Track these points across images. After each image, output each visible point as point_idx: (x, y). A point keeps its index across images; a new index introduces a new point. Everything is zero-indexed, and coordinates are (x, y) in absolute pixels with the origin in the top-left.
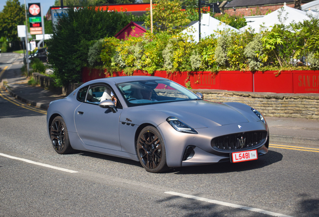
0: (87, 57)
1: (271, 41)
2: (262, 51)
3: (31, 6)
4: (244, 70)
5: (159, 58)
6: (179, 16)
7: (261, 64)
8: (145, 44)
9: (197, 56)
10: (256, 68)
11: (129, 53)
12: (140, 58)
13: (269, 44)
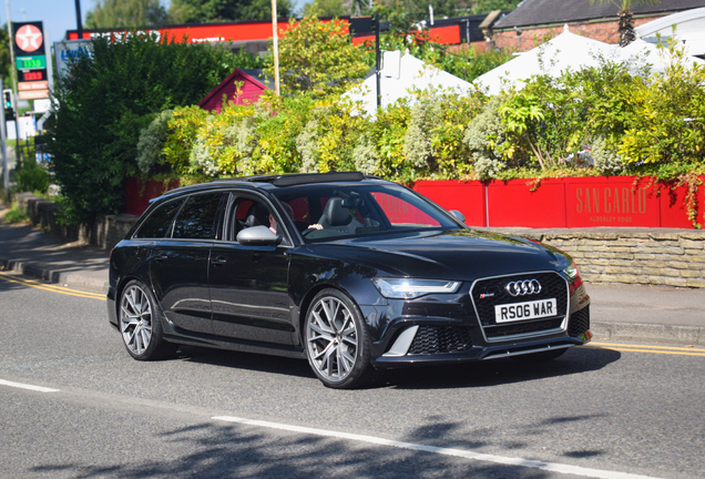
0: (135, 154)
1: (518, 113)
2: (503, 136)
3: (21, 29)
4: (468, 177)
5: (289, 154)
6: (341, 56)
7: (501, 165)
8: (260, 121)
9: (370, 147)
10: (491, 173)
11: (228, 142)
12: (250, 155)
13: (515, 119)
